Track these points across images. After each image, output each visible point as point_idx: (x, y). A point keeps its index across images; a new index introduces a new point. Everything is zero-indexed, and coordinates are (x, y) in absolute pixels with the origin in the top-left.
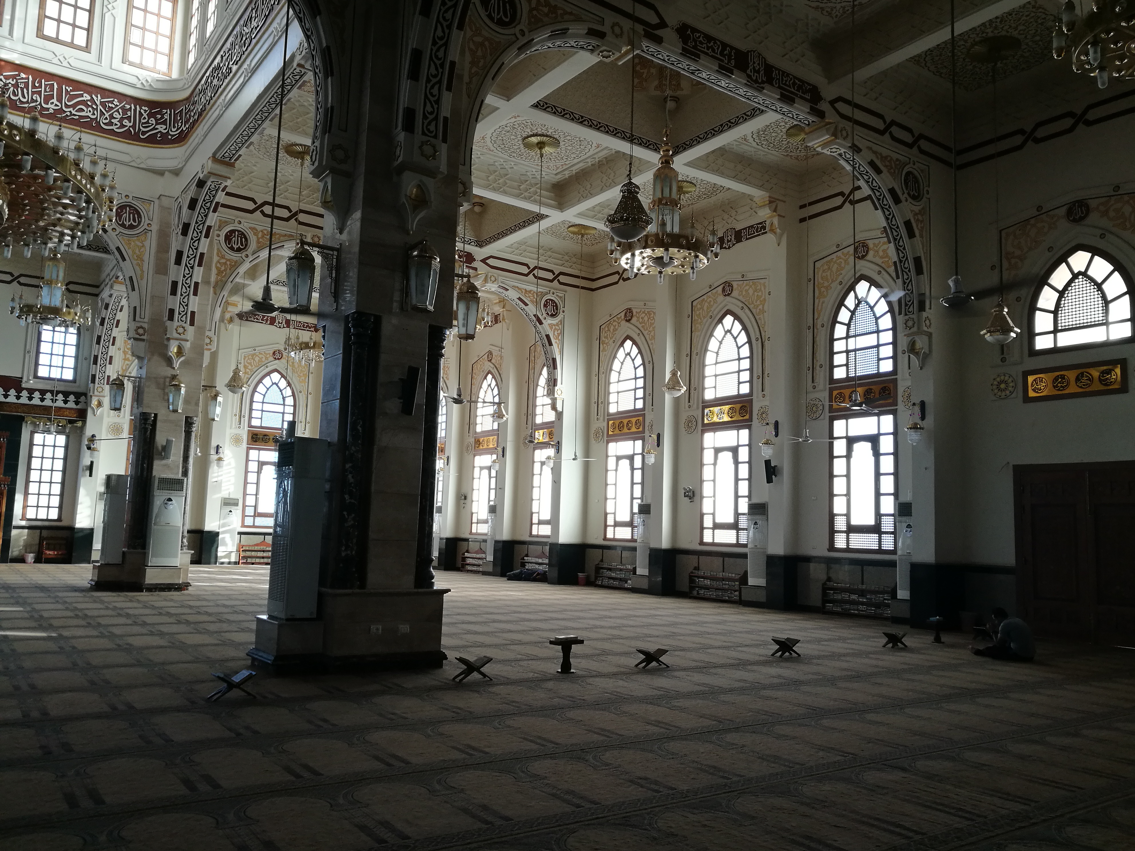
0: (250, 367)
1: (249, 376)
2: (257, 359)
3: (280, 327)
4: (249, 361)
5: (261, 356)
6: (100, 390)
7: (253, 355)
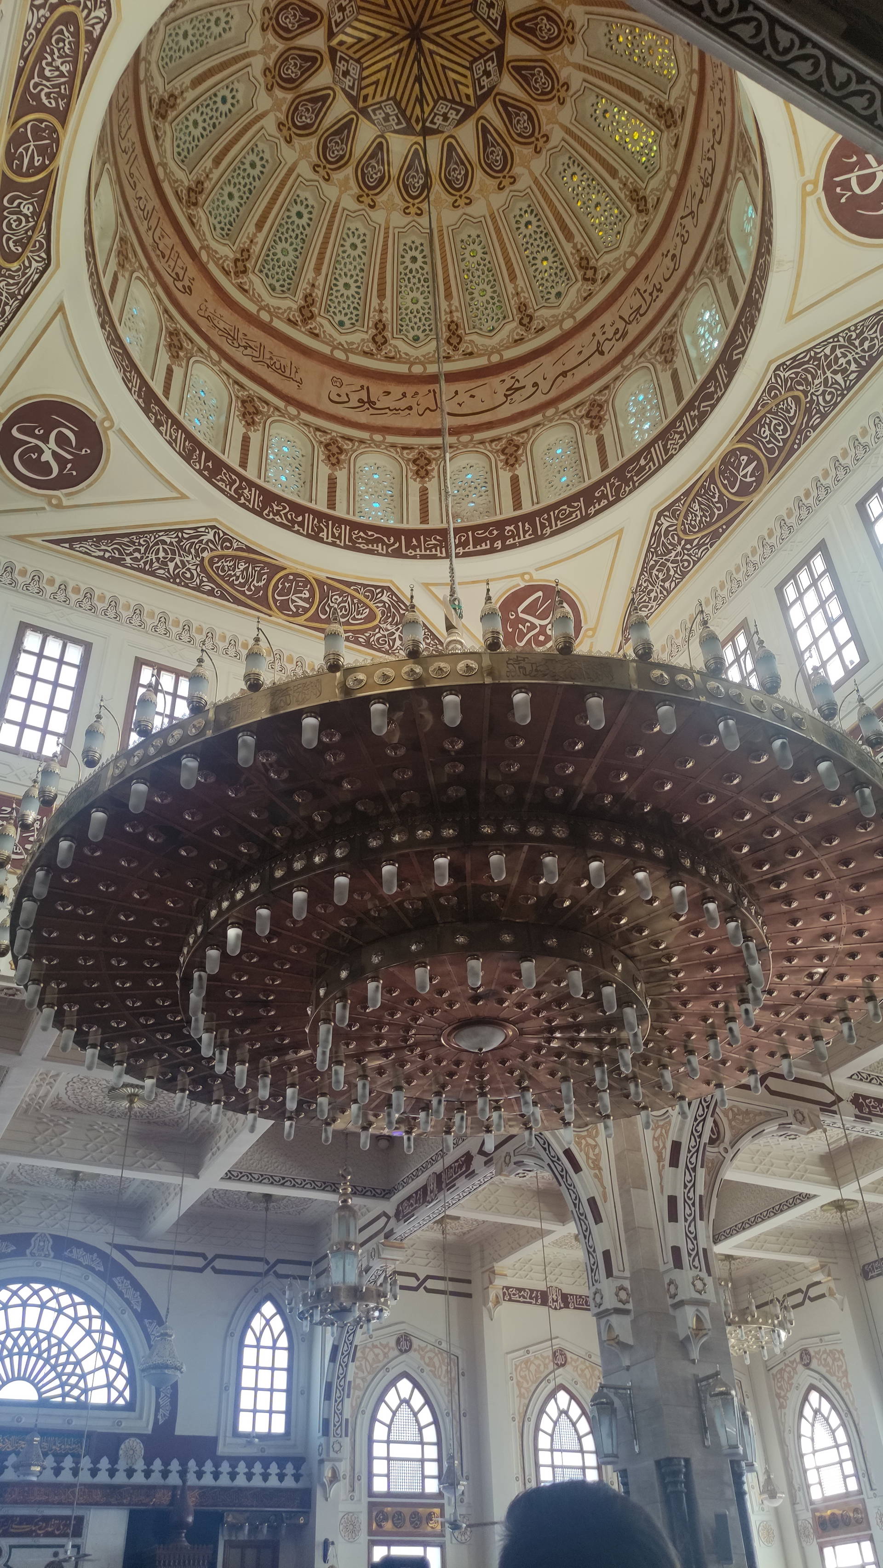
0: (525, 1385)
1: (527, 1401)
2: (533, 1368)
3: (556, 1309)
4: (522, 1374)
5: (537, 1362)
6: (337, 1447)
7: (527, 1362)
